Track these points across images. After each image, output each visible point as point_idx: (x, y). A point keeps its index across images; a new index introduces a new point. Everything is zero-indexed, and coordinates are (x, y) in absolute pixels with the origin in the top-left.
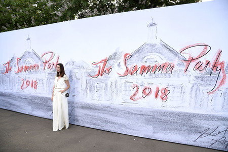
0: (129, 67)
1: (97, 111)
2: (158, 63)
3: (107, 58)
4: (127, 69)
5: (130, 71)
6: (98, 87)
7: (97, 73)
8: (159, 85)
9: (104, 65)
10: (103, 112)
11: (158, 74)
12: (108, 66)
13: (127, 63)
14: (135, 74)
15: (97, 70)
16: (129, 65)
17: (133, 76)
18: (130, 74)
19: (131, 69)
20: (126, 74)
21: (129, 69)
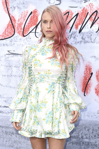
0: (16, 14)
2: (91, 5)
4: (12, 19)
5: (20, 25)
8: (92, 60)
11: (91, 34)
13: (10, 5)
14: (32, 35)
16: (16, 8)
17: (27, 39)
18: (19, 33)
19: (21, 19)
20: (10, 33)
21: (17, 21)
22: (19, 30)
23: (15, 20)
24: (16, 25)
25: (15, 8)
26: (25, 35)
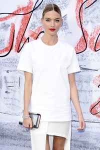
0: (89, 29)
1: (7, 140)
3: (31, 3)
4: (84, 34)
5: (92, 39)
6: (9, 80)
7: (6, 44)
9: (25, 23)
10: (22, 142)
12: (33, 26)
13: (84, 19)
15: (7, 35)
16: (90, 23)
17: (98, 53)
18: (91, 47)
19: (94, 33)
20: (82, 47)
21: (89, 35)
22: (91, 44)
23: (87, 35)
24: (88, 40)
25: (88, 22)
26: (97, 50)
